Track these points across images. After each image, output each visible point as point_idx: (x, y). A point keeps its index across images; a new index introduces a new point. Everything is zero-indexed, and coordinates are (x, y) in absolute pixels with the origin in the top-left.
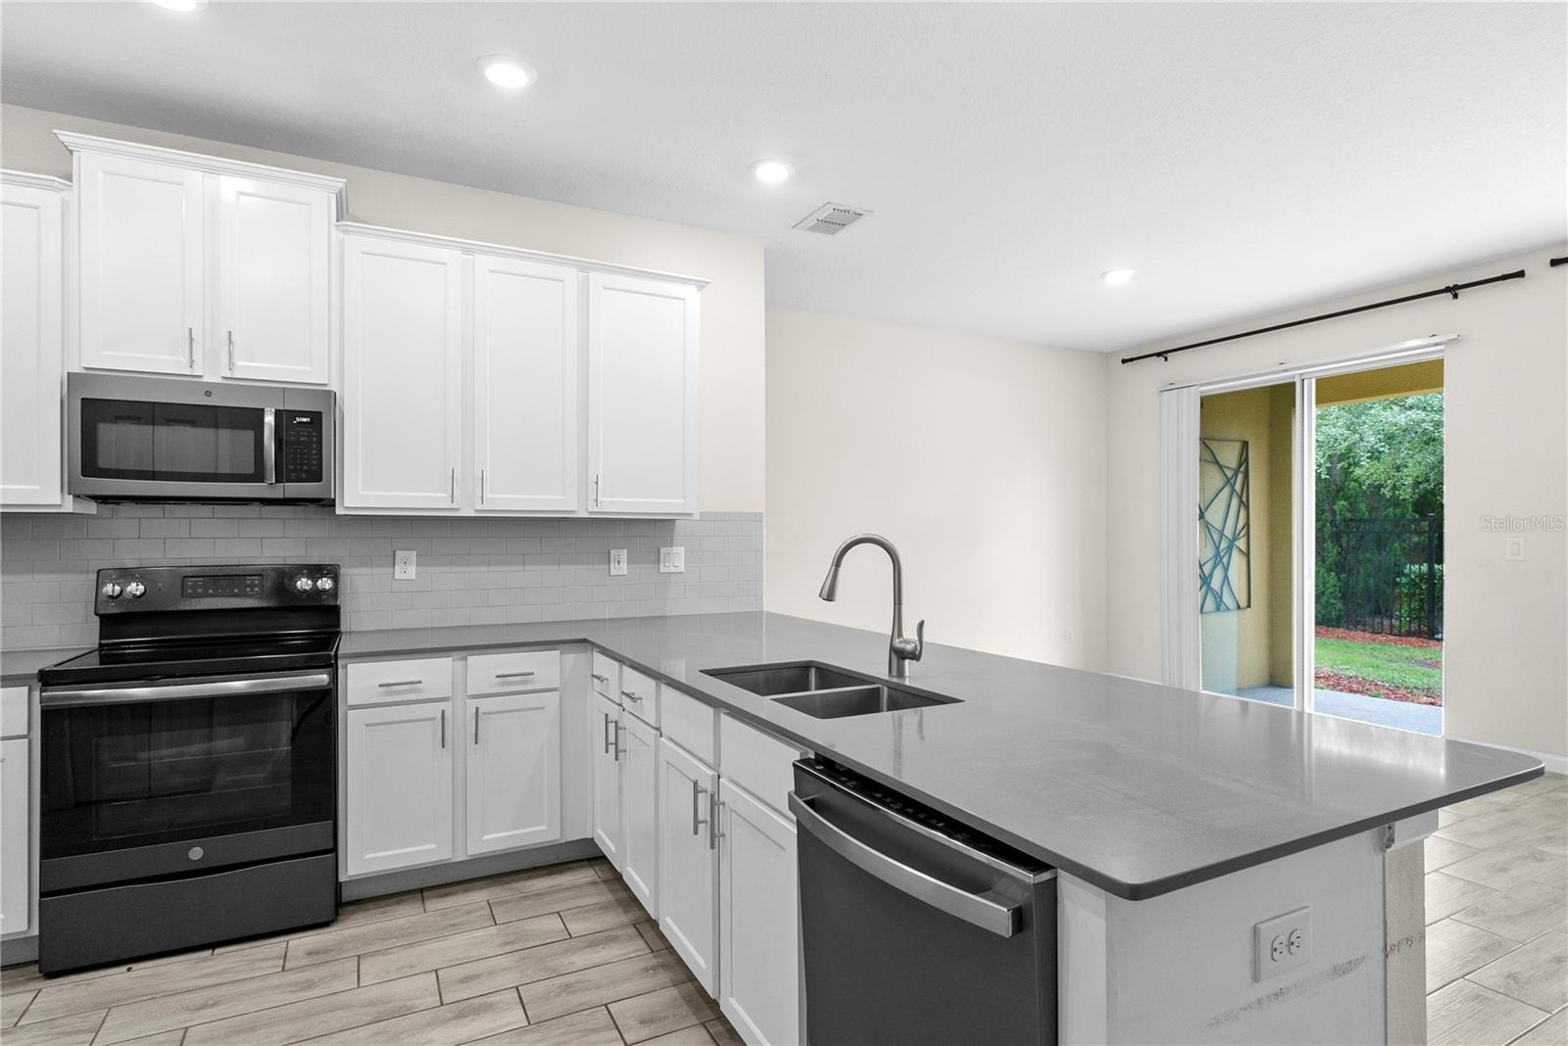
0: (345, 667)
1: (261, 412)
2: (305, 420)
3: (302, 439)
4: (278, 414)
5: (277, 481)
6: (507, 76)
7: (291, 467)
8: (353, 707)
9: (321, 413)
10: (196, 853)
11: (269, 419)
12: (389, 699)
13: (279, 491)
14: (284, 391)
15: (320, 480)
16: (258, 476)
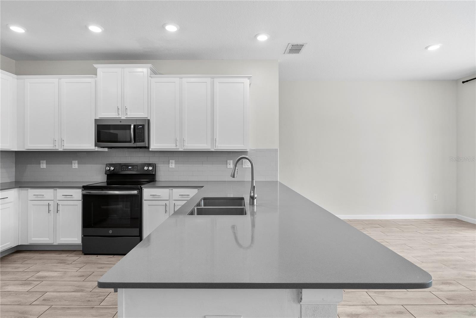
0: (143, 190)
1: (131, 125)
2: (141, 127)
3: (140, 132)
4: (134, 126)
5: (134, 142)
6: (171, 28)
7: (138, 139)
8: (145, 200)
9: (144, 125)
10: (111, 232)
11: (132, 127)
12: (153, 199)
13: (135, 145)
14: (136, 120)
15: (144, 142)
16: (130, 142)
